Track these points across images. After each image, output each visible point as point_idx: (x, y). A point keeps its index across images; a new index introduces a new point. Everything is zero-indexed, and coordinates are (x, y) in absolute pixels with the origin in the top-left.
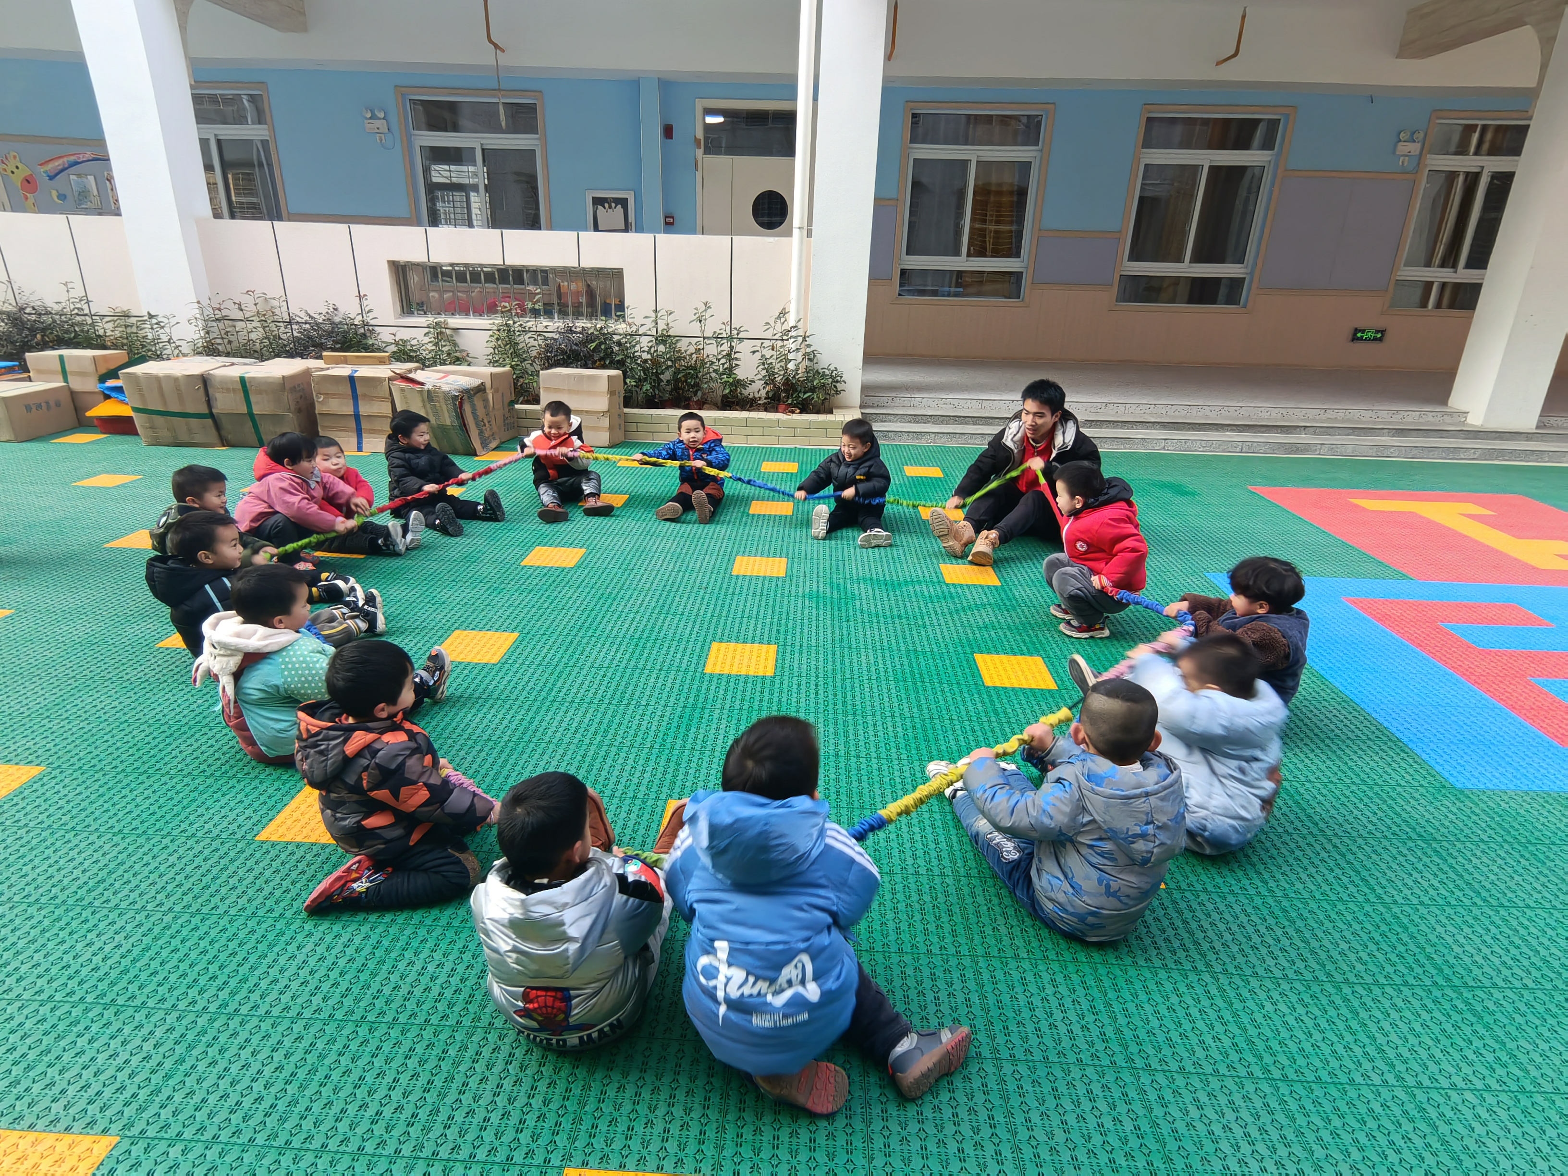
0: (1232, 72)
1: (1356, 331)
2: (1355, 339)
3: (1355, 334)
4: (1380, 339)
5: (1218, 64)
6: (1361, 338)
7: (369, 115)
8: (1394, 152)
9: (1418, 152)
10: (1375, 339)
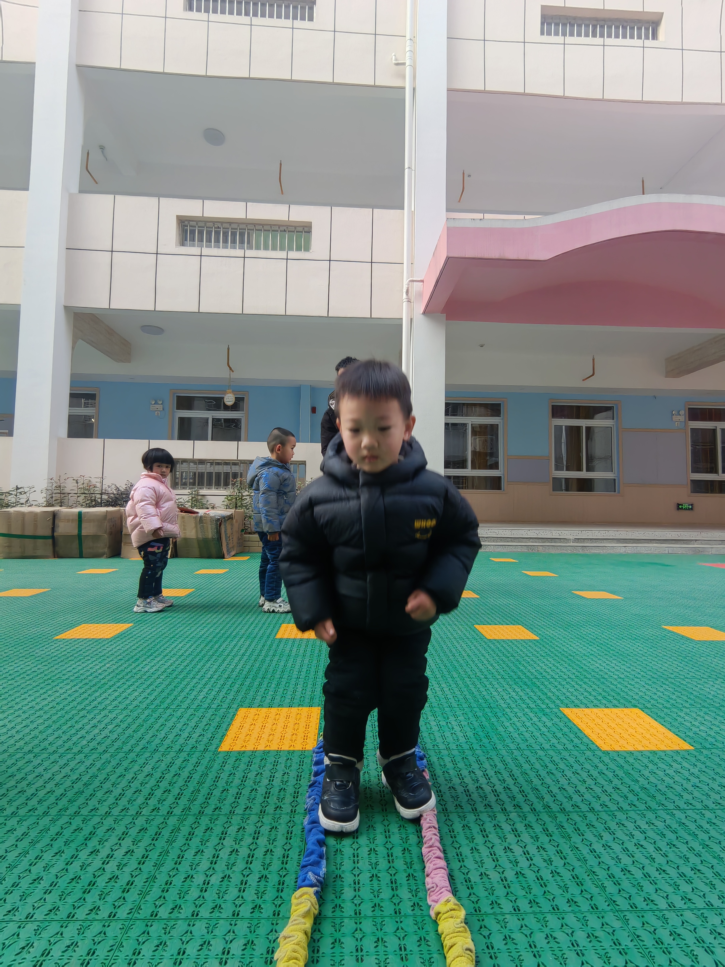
0: (591, 383)
1: (678, 505)
2: (678, 509)
3: (678, 506)
4: (692, 509)
5: (583, 380)
6: (682, 508)
7: (153, 403)
8: (672, 419)
9: (683, 420)
10: (689, 509)
